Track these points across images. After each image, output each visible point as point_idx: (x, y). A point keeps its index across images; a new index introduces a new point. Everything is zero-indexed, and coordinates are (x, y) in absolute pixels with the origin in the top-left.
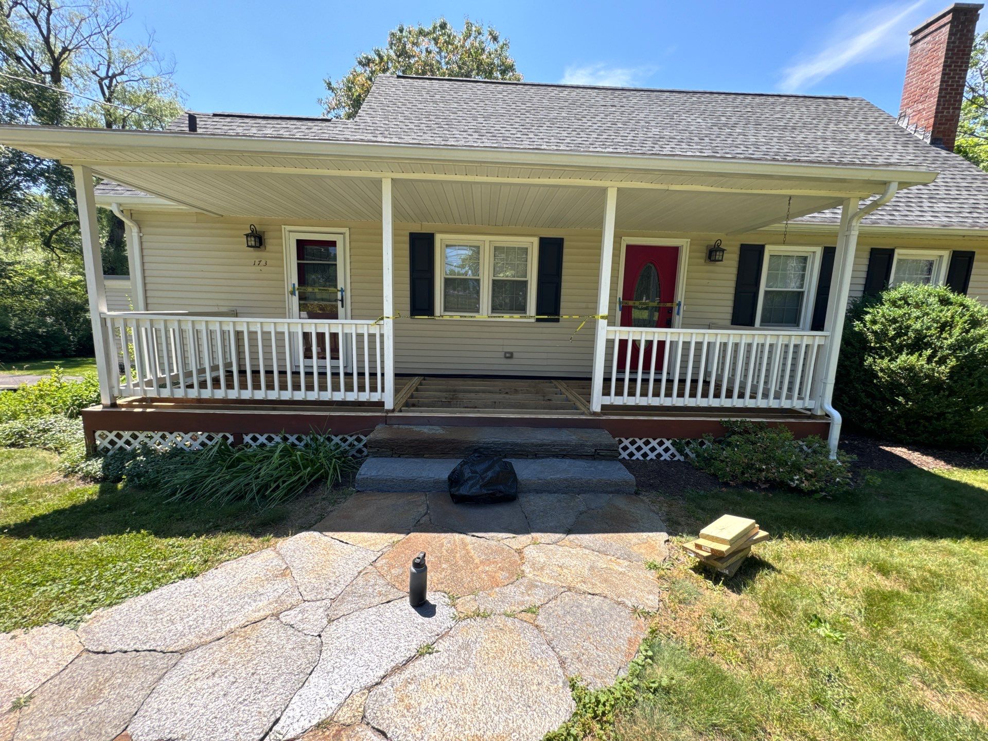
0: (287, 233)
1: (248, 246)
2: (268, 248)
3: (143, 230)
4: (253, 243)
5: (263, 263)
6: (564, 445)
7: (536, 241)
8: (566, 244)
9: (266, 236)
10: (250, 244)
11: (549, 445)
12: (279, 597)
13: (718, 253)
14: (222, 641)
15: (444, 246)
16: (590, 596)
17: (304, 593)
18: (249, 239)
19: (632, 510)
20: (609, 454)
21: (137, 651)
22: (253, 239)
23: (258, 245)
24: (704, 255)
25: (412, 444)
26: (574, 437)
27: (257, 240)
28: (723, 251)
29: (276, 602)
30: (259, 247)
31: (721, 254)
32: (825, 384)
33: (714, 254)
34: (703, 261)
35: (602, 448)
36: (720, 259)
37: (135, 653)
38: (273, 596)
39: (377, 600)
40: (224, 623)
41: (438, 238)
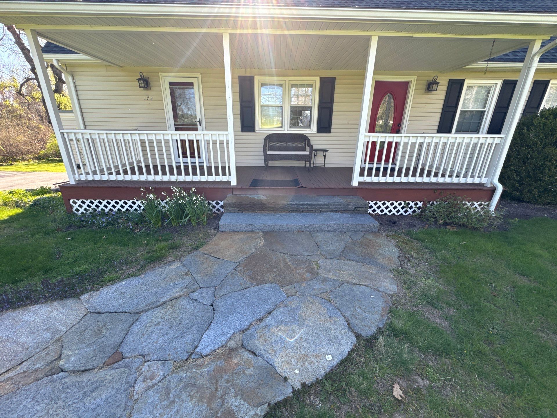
0: (163, 78)
1: (140, 87)
2: (152, 88)
3: (75, 77)
4: (143, 85)
5: (150, 98)
6: (337, 205)
7: (318, 80)
8: (337, 81)
9: (150, 80)
10: (141, 86)
11: (328, 205)
12: (187, 286)
13: (434, 85)
14: (160, 307)
15: (260, 85)
16: (358, 286)
17: (200, 284)
18: (140, 82)
19: (378, 241)
20: (363, 210)
21: (116, 312)
22: (142, 82)
23: (146, 86)
24: (424, 87)
25: (249, 205)
26: (342, 201)
27: (145, 83)
28: (438, 83)
29: (186, 288)
30: (146, 88)
31: (436, 86)
32: (496, 168)
33: (431, 86)
34: (424, 91)
35: (359, 206)
36: (436, 89)
37: (115, 313)
38: (184, 285)
39: (241, 287)
40: (160, 299)
41: (257, 79)
